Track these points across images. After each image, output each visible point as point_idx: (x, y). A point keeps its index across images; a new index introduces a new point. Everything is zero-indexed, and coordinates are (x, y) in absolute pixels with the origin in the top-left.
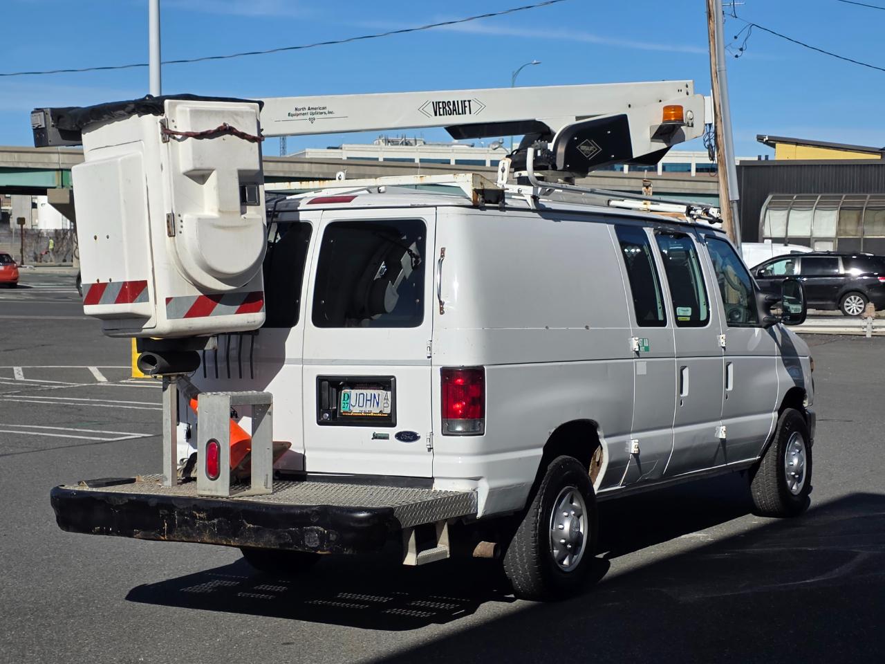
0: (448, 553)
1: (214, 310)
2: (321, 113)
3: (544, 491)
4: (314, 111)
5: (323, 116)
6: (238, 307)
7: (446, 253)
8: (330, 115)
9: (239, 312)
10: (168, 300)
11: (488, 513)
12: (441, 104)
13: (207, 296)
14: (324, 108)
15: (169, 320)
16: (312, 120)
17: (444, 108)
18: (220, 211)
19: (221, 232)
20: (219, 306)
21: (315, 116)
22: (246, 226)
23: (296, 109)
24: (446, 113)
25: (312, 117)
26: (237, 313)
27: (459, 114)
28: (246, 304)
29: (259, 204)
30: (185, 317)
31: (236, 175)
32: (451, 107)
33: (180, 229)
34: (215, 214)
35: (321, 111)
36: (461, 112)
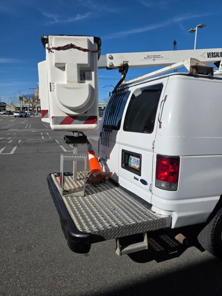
0: (147, 247)
1: (73, 122)
2: (158, 57)
3: (220, 215)
4: (155, 57)
5: (159, 58)
6: (84, 121)
7: (167, 98)
8: (162, 58)
9: (84, 123)
10: (53, 117)
11: (178, 226)
12: (211, 54)
13: (70, 117)
14: (159, 56)
15: (54, 125)
16: (154, 60)
17: (212, 55)
18: (67, 81)
19: (68, 90)
20: (76, 121)
21: (155, 58)
22: (80, 88)
23: (148, 56)
24: (213, 57)
25: (154, 59)
26: (83, 124)
27: (219, 57)
28: (88, 121)
29: (91, 80)
30: (60, 124)
31: (76, 66)
32: (216, 54)
33: (54, 89)
34: (65, 82)
35: (158, 56)
36: (220, 56)
